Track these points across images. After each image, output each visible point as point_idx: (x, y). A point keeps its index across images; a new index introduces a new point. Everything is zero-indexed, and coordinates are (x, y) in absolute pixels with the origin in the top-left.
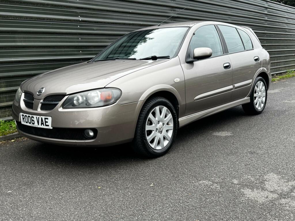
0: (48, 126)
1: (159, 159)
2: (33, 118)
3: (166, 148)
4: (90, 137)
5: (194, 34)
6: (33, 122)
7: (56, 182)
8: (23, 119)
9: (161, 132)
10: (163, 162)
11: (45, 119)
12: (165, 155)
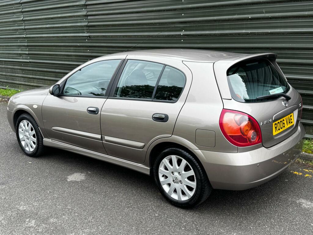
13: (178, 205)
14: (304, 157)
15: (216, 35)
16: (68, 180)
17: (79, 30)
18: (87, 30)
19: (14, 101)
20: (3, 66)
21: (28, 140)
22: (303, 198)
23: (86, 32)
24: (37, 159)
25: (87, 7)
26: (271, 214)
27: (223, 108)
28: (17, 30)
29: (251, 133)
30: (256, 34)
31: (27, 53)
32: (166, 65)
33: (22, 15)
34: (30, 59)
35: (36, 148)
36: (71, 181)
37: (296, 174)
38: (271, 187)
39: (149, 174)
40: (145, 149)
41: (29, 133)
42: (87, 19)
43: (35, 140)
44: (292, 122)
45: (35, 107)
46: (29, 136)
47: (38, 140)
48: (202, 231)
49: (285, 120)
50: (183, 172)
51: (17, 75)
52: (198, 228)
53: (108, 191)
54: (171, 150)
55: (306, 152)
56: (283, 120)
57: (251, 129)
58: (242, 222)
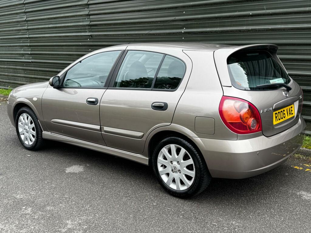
13: (176, 195)
14: (304, 153)
15: (217, 33)
16: (67, 172)
17: (81, 29)
18: (89, 29)
19: (14, 95)
20: (6, 66)
21: (27, 134)
22: (303, 191)
23: (89, 31)
24: (36, 152)
25: (90, 7)
26: (271, 204)
27: (223, 95)
28: (20, 30)
29: (251, 121)
30: (257, 31)
31: (29, 53)
32: (166, 55)
33: (25, 15)
34: (32, 59)
35: (35, 141)
36: (69, 173)
37: (296, 169)
38: (270, 179)
39: (148, 164)
40: (144, 139)
41: (28, 126)
42: (89, 18)
43: (34, 133)
44: (292, 114)
45: (35, 99)
46: (28, 129)
47: (37, 133)
48: (200, 219)
49: (285, 110)
50: (182, 161)
51: (19, 75)
52: (197, 216)
53: (106, 182)
54: (171, 139)
55: (307, 148)
56: (284, 111)
57: (251, 117)
58: (241, 211)
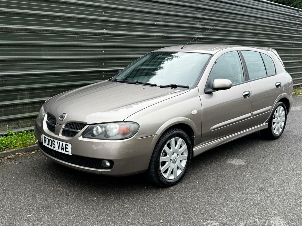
0: (68, 152)
1: (171, 188)
2: (54, 142)
3: (179, 178)
4: (106, 167)
5: (215, 63)
6: (54, 146)
7: (72, 208)
8: (45, 140)
9: (175, 162)
10: (174, 193)
11: (66, 145)
12: (177, 184)
